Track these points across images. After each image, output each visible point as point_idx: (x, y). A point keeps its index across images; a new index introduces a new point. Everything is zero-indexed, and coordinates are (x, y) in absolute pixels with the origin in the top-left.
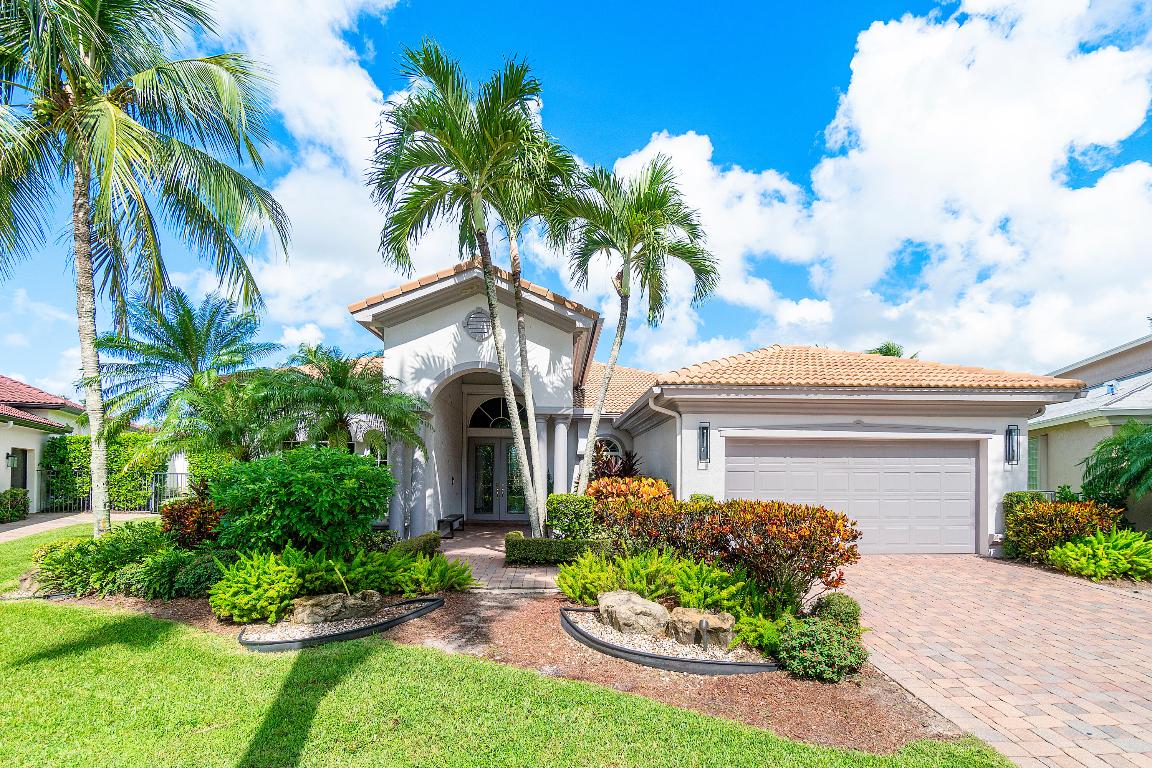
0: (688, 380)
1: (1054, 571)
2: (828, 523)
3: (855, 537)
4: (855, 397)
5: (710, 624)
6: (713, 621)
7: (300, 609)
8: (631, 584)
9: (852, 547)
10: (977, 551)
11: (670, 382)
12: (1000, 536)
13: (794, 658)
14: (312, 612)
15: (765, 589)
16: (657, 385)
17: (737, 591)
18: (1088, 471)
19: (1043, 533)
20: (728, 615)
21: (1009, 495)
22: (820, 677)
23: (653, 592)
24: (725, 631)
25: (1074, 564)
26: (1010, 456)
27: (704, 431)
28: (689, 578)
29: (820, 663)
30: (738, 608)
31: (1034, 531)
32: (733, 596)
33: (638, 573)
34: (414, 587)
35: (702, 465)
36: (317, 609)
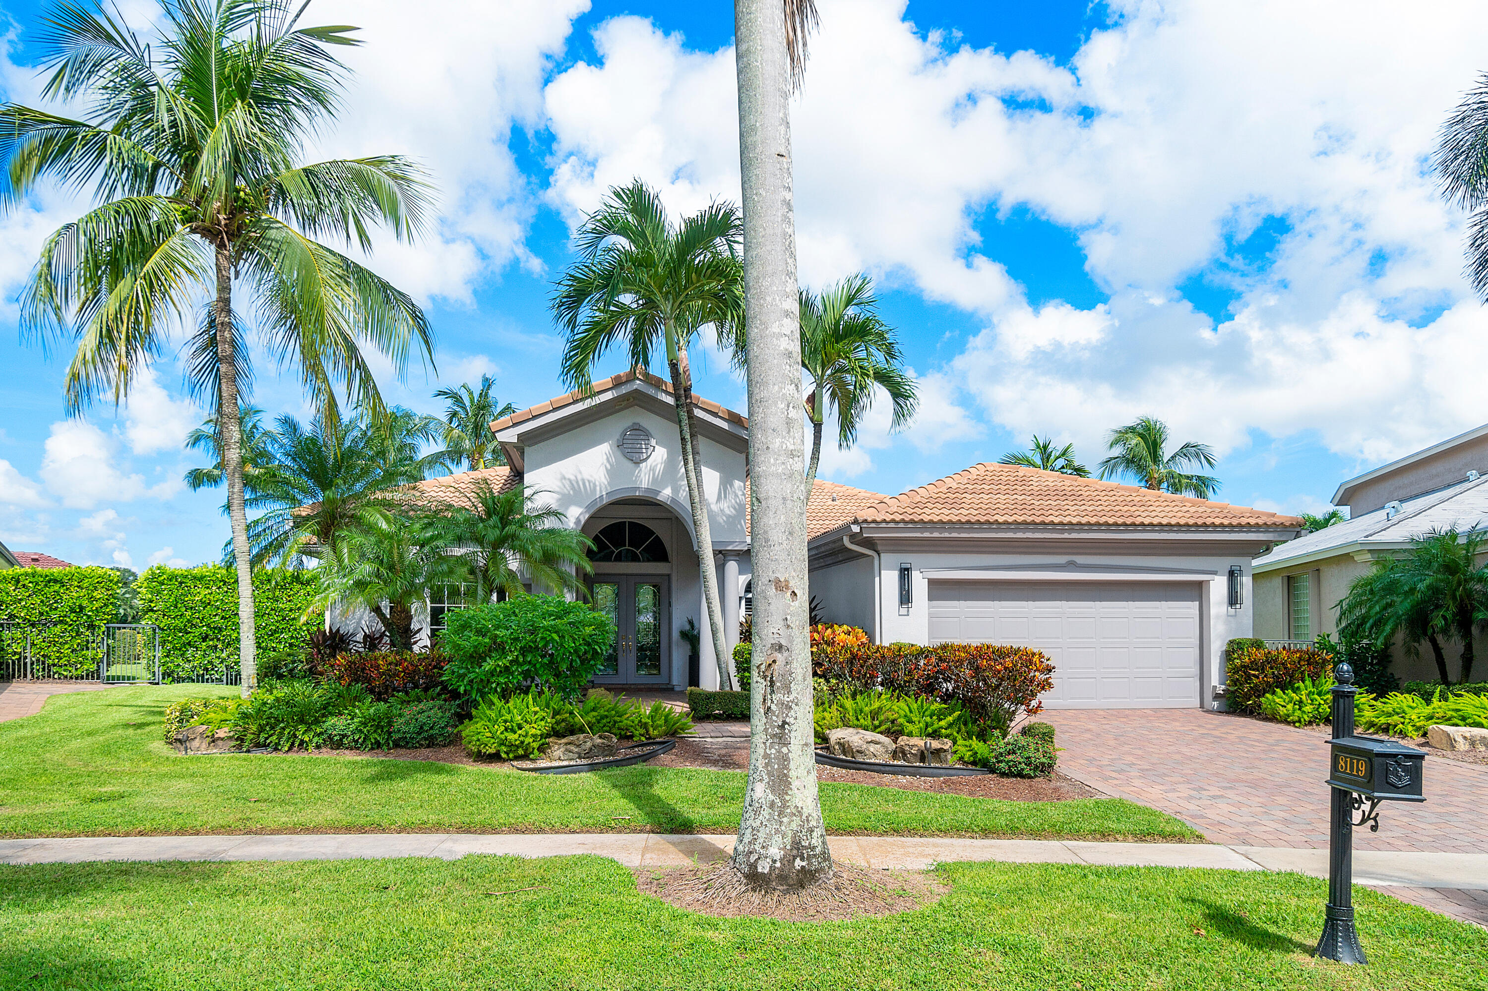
0: (888, 518)
1: (1266, 719)
2: (1028, 659)
3: (1050, 671)
4: (1066, 536)
5: (933, 745)
6: (935, 744)
7: (556, 747)
8: (856, 722)
9: (1047, 679)
10: (1202, 706)
11: (869, 519)
12: (1223, 687)
13: (1001, 762)
14: (566, 750)
15: (976, 720)
16: (856, 522)
17: (954, 721)
18: (1343, 614)
19: (1255, 681)
20: (946, 740)
21: (1231, 642)
22: (1020, 775)
23: (876, 727)
24: (945, 751)
25: (1283, 711)
26: (1233, 599)
27: (905, 573)
28: (911, 712)
29: (1020, 763)
30: (955, 734)
31: (1249, 677)
32: (950, 726)
33: (861, 711)
34: (643, 731)
35: (903, 611)
36: (572, 748)
